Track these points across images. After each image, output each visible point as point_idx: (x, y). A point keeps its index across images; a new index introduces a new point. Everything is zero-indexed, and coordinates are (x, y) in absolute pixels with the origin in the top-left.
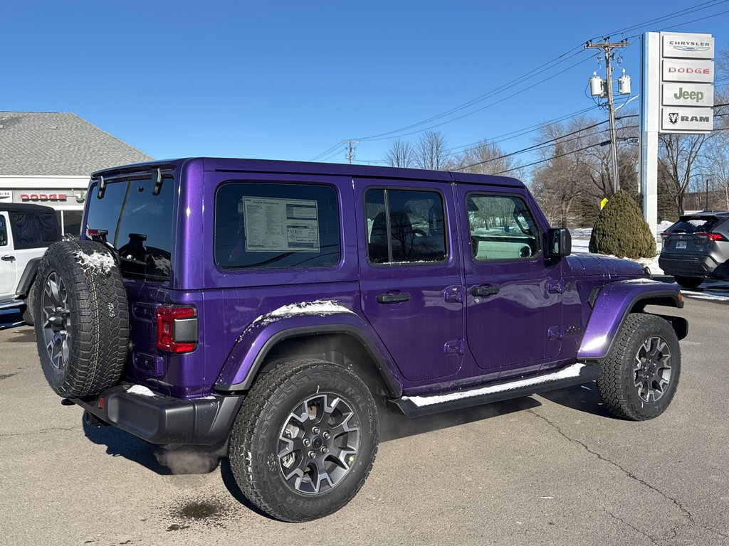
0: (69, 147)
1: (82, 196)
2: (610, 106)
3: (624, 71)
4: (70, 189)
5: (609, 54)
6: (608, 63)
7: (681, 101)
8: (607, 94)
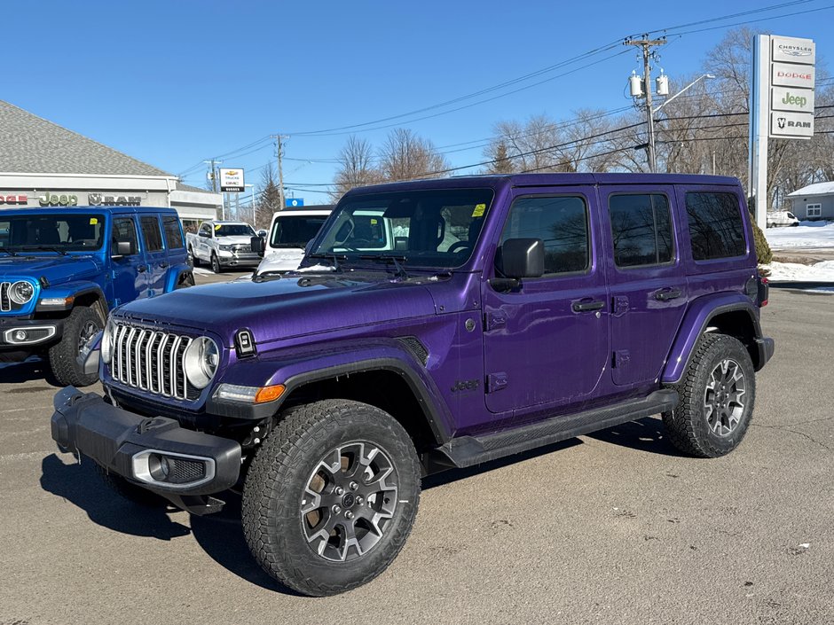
0: (11, 137)
1: (48, 198)
2: (648, 107)
3: (662, 71)
4: (32, 189)
5: (648, 52)
6: (646, 61)
7: (788, 107)
8: (645, 94)
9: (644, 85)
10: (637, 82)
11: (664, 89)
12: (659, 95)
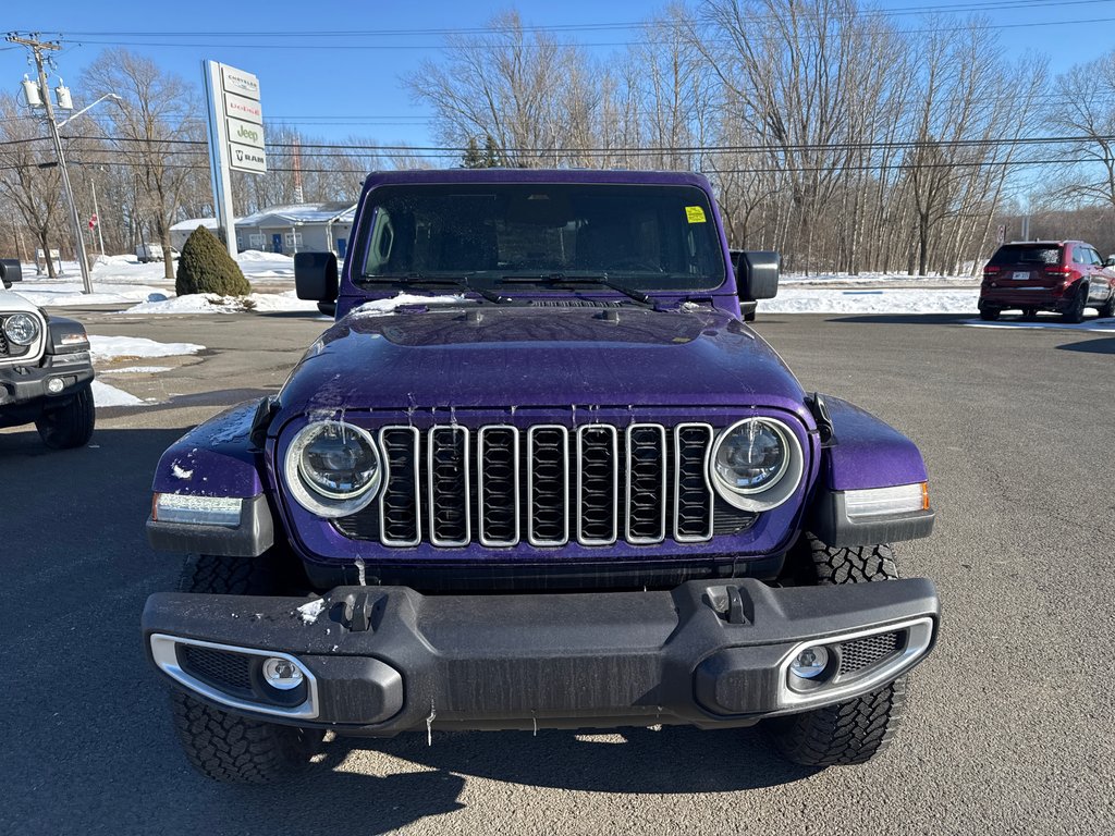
2: (51, 120)
3: (61, 80)
5: (40, 56)
6: (40, 66)
7: (243, 140)
8: (45, 105)
9: (41, 93)
10: (33, 89)
11: (67, 103)
12: (61, 108)
